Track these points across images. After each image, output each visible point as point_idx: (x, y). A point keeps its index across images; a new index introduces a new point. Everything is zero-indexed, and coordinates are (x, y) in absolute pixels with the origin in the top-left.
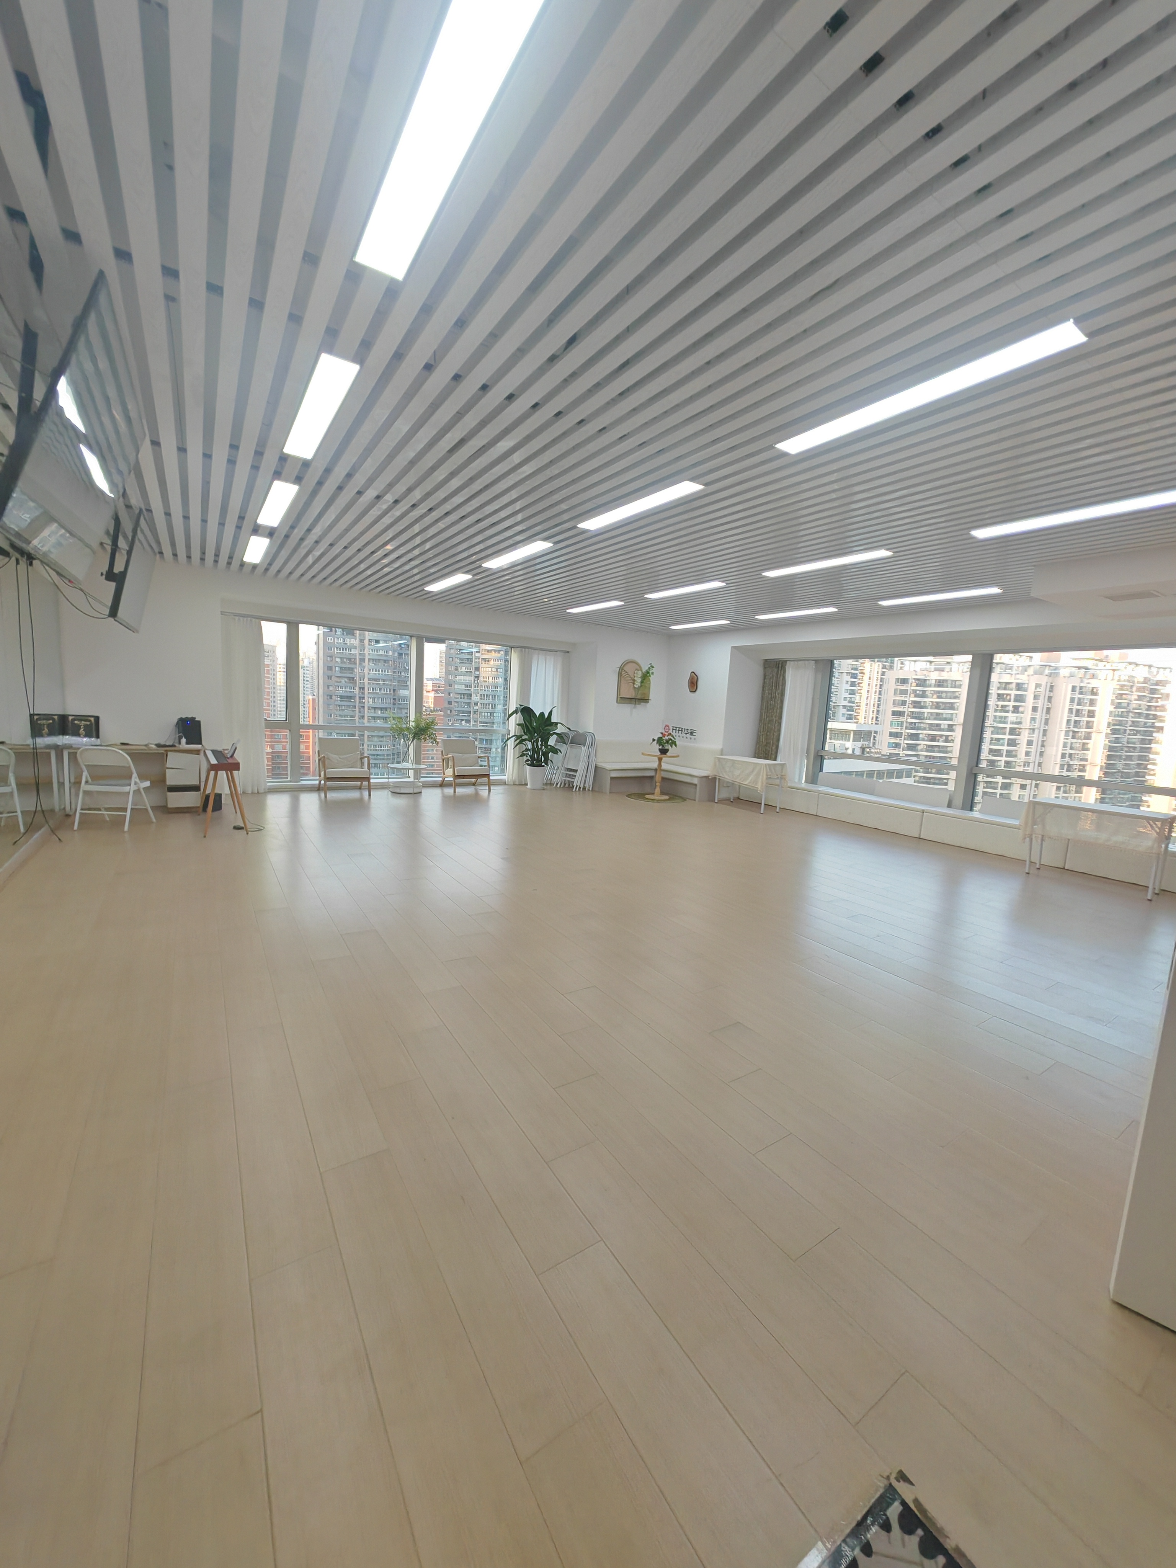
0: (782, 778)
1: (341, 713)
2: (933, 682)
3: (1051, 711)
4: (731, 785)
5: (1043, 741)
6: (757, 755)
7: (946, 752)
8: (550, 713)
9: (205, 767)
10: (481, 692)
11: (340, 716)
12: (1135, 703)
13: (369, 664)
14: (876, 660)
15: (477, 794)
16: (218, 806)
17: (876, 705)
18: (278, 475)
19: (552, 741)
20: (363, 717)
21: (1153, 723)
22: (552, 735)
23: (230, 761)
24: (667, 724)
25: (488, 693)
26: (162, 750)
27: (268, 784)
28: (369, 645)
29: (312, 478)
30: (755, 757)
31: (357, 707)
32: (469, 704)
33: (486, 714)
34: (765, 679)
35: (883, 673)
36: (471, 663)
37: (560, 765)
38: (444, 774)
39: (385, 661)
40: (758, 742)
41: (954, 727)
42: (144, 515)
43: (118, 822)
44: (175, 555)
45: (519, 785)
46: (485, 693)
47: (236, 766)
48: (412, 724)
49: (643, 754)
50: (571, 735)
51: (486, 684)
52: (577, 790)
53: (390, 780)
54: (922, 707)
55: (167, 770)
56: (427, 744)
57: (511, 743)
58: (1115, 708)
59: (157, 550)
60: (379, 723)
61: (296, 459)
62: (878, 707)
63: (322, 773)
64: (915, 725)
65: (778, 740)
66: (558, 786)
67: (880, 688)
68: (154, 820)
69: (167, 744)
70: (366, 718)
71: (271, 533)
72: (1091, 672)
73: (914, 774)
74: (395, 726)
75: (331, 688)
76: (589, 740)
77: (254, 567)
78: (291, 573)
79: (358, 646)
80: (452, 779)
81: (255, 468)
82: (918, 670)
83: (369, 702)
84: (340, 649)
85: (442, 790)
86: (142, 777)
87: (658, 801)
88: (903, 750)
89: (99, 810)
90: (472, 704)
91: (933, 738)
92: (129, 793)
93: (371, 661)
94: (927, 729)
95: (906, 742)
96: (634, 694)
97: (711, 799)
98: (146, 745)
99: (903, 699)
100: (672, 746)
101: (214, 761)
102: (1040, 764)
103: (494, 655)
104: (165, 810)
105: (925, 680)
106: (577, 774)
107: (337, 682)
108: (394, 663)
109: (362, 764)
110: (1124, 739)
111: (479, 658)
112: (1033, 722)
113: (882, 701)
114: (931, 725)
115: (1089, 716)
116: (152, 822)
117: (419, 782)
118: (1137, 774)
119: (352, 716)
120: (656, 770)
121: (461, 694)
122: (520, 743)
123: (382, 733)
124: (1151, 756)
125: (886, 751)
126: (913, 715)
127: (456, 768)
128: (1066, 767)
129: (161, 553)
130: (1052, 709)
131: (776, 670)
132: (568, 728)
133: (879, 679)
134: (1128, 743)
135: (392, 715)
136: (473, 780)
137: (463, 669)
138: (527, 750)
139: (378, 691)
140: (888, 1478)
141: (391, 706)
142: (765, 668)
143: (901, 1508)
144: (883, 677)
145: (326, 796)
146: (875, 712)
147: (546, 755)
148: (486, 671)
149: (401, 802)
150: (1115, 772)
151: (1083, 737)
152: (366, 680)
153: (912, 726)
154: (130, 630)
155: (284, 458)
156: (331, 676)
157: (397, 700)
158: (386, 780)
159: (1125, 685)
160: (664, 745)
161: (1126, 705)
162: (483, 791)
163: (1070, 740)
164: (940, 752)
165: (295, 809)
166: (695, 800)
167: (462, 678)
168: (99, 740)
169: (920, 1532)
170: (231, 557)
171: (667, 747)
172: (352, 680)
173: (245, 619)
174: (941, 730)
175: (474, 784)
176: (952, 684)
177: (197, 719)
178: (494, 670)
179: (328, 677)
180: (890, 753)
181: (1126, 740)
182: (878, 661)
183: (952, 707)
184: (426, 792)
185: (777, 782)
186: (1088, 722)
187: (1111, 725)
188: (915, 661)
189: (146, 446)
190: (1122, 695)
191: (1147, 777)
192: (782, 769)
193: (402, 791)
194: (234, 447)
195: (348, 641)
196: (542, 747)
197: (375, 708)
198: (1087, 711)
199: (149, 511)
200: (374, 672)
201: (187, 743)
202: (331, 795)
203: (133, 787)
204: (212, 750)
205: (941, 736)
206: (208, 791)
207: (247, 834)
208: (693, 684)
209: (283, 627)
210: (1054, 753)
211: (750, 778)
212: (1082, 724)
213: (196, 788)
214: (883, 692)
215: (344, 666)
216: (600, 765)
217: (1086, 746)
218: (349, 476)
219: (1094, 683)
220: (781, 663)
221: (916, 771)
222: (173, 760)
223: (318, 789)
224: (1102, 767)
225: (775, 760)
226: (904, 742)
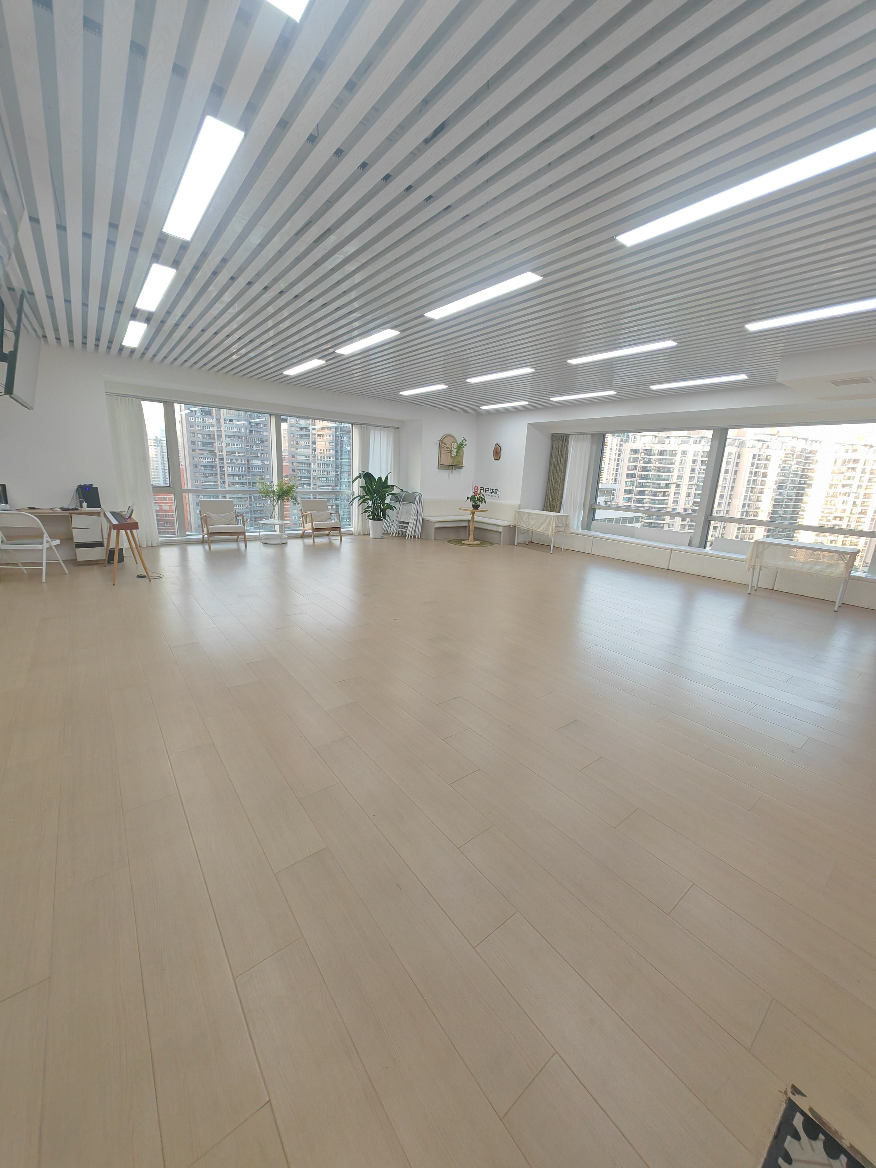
0: (567, 526)
1: (205, 479)
2: (657, 451)
3: (738, 473)
4: (527, 532)
5: (731, 495)
6: (545, 509)
7: (663, 504)
8: (387, 478)
9: (106, 526)
10: (318, 462)
11: (206, 482)
12: (794, 468)
13: (226, 439)
14: (616, 434)
15: (330, 543)
16: (121, 559)
17: (615, 470)
18: (156, 258)
19: (387, 501)
20: (224, 482)
21: (805, 481)
22: (388, 495)
23: (129, 521)
24: (476, 485)
25: (324, 462)
26: (67, 513)
27: (160, 539)
28: (224, 423)
29: (189, 262)
30: (544, 510)
31: (219, 475)
32: (309, 471)
33: (323, 479)
34: (552, 449)
35: (621, 445)
36: (309, 439)
37: (395, 519)
38: (304, 528)
39: (239, 437)
40: (546, 498)
41: (670, 486)
42: (27, 298)
43: (36, 575)
44: (58, 339)
45: (363, 535)
46: (322, 462)
47: (135, 526)
48: (275, 488)
49: (460, 509)
50: (403, 495)
51: (322, 455)
52: (409, 538)
53: (261, 533)
54: (648, 471)
55: (73, 530)
56: (289, 504)
57: (356, 502)
58: (781, 470)
59: (41, 335)
60: (238, 487)
61: (175, 239)
62: (617, 471)
63: (205, 529)
64: (642, 484)
65: (562, 497)
66: (394, 535)
67: (619, 456)
68: (67, 572)
69: (70, 508)
70: (227, 483)
71: (148, 318)
72: (767, 443)
73: (641, 520)
74: (262, 490)
75: (196, 459)
76: (417, 499)
77: (133, 351)
78: (165, 357)
79: (215, 424)
80: (311, 531)
81: (134, 249)
82: (646, 442)
83: (228, 470)
84: (201, 426)
85: (303, 540)
86: (52, 537)
87: (473, 545)
88: (634, 503)
89: (16, 564)
90: (312, 471)
91: (655, 494)
92: (42, 550)
93: (227, 437)
94: (651, 487)
95: (636, 497)
96: (451, 462)
97: (512, 543)
98: (51, 509)
99: (635, 464)
100: (482, 503)
101: (115, 522)
102: (727, 511)
103: (326, 432)
104: (74, 563)
105: (651, 450)
106: (409, 526)
107: (200, 454)
108: (246, 439)
109: (237, 521)
110: (785, 493)
111: (315, 434)
112: (725, 481)
113: (620, 467)
114: (654, 484)
115: (763, 477)
116: (66, 574)
117: (284, 534)
118: (792, 518)
119: (215, 482)
120: (469, 521)
121: (302, 463)
122: (364, 501)
123: (240, 495)
124: (802, 505)
125: (622, 503)
126: (642, 477)
127: (314, 523)
128: (745, 513)
129: (45, 337)
130: (738, 472)
131: (561, 442)
132: (401, 490)
133: (618, 449)
134: (787, 496)
135: (247, 481)
136: (327, 532)
137: (303, 443)
138: (368, 507)
139: (235, 462)
140: (786, 1093)
141: (246, 473)
142: (552, 440)
143: (802, 1118)
144: (621, 448)
145: (210, 548)
146: (614, 474)
147: (384, 511)
148: (321, 445)
149: (270, 551)
150: (777, 517)
151: (758, 492)
152: (224, 453)
153: (641, 485)
154: (26, 407)
155: (163, 239)
156: (195, 450)
157: (251, 468)
158: (258, 534)
159: (788, 454)
160: (476, 502)
161: (788, 468)
162: (336, 540)
163: (749, 494)
164: (659, 504)
165: (184, 559)
166: (500, 544)
167: (302, 450)
168: (8, 505)
169: (821, 1137)
170: (111, 342)
171: (478, 503)
172: (212, 452)
173: (127, 398)
174: (660, 488)
175: (328, 535)
176: (670, 453)
177: (94, 486)
178: (327, 443)
179: (193, 449)
180: (624, 505)
181: (786, 494)
182: (617, 436)
183: (669, 470)
184: (290, 542)
185: (563, 529)
186: (762, 481)
187: (778, 483)
188: (644, 436)
189: (25, 225)
190: (786, 461)
191: (798, 520)
192: (566, 519)
193: (272, 542)
194: (114, 226)
195: (206, 420)
196: (380, 505)
197: (233, 475)
198: (762, 473)
199: (32, 293)
200: (230, 446)
201: (88, 507)
202: (214, 547)
203: (45, 546)
204: (110, 512)
205: (661, 492)
206: (112, 545)
207: (150, 581)
208: (497, 453)
209: (161, 406)
210: (738, 504)
211: (542, 527)
212: (758, 482)
213: (100, 545)
214: (620, 460)
215: (205, 440)
216: (426, 518)
217: (760, 498)
218: (224, 261)
219: (768, 452)
220: (565, 436)
221: (642, 518)
222: (77, 521)
223: (202, 542)
224: (769, 513)
225: (559, 512)
226: (635, 497)
